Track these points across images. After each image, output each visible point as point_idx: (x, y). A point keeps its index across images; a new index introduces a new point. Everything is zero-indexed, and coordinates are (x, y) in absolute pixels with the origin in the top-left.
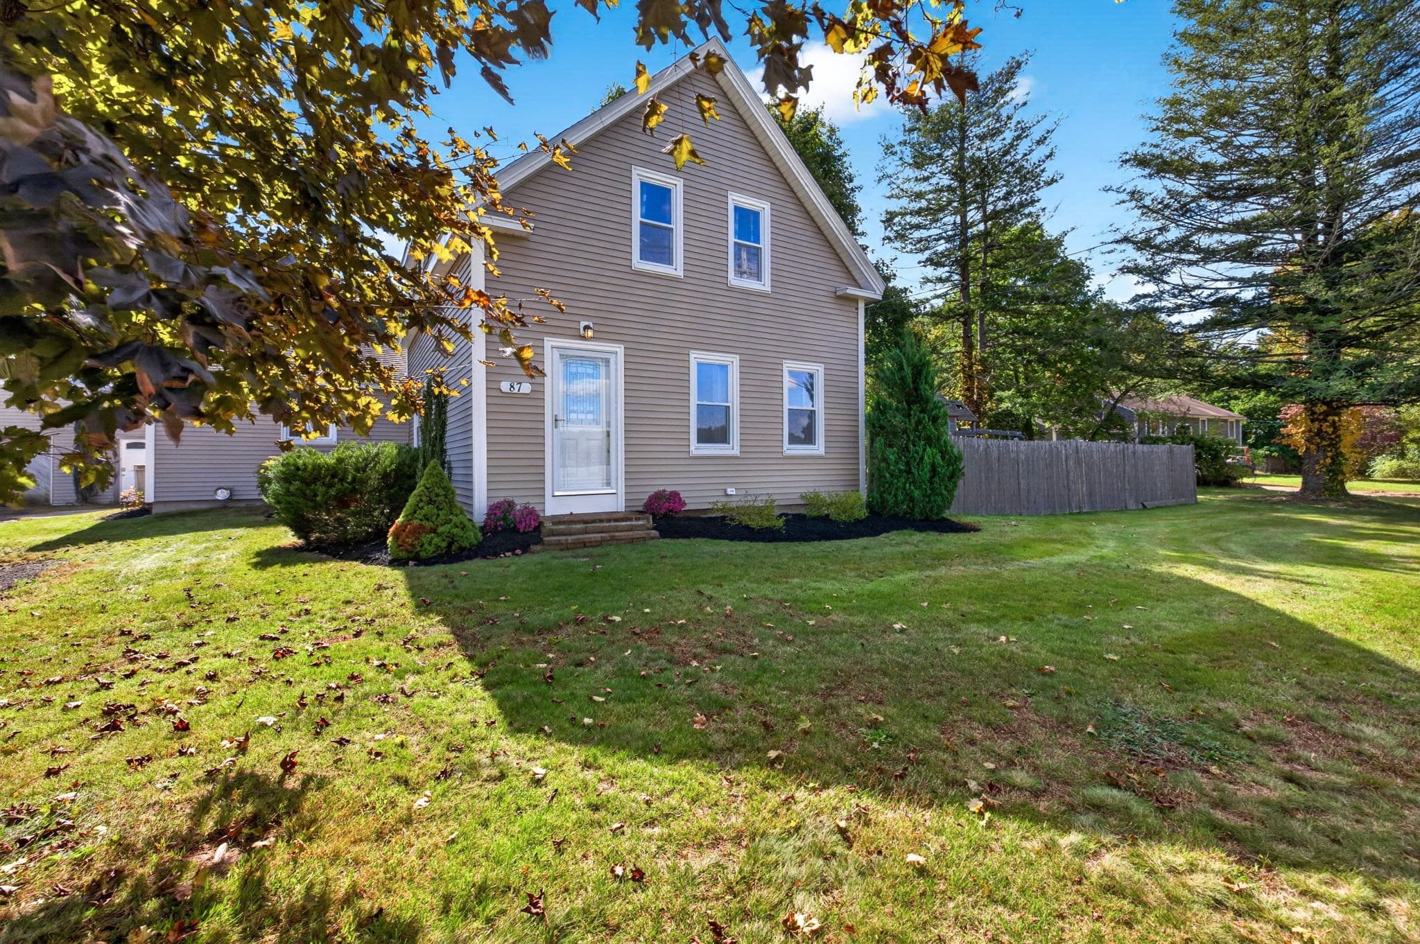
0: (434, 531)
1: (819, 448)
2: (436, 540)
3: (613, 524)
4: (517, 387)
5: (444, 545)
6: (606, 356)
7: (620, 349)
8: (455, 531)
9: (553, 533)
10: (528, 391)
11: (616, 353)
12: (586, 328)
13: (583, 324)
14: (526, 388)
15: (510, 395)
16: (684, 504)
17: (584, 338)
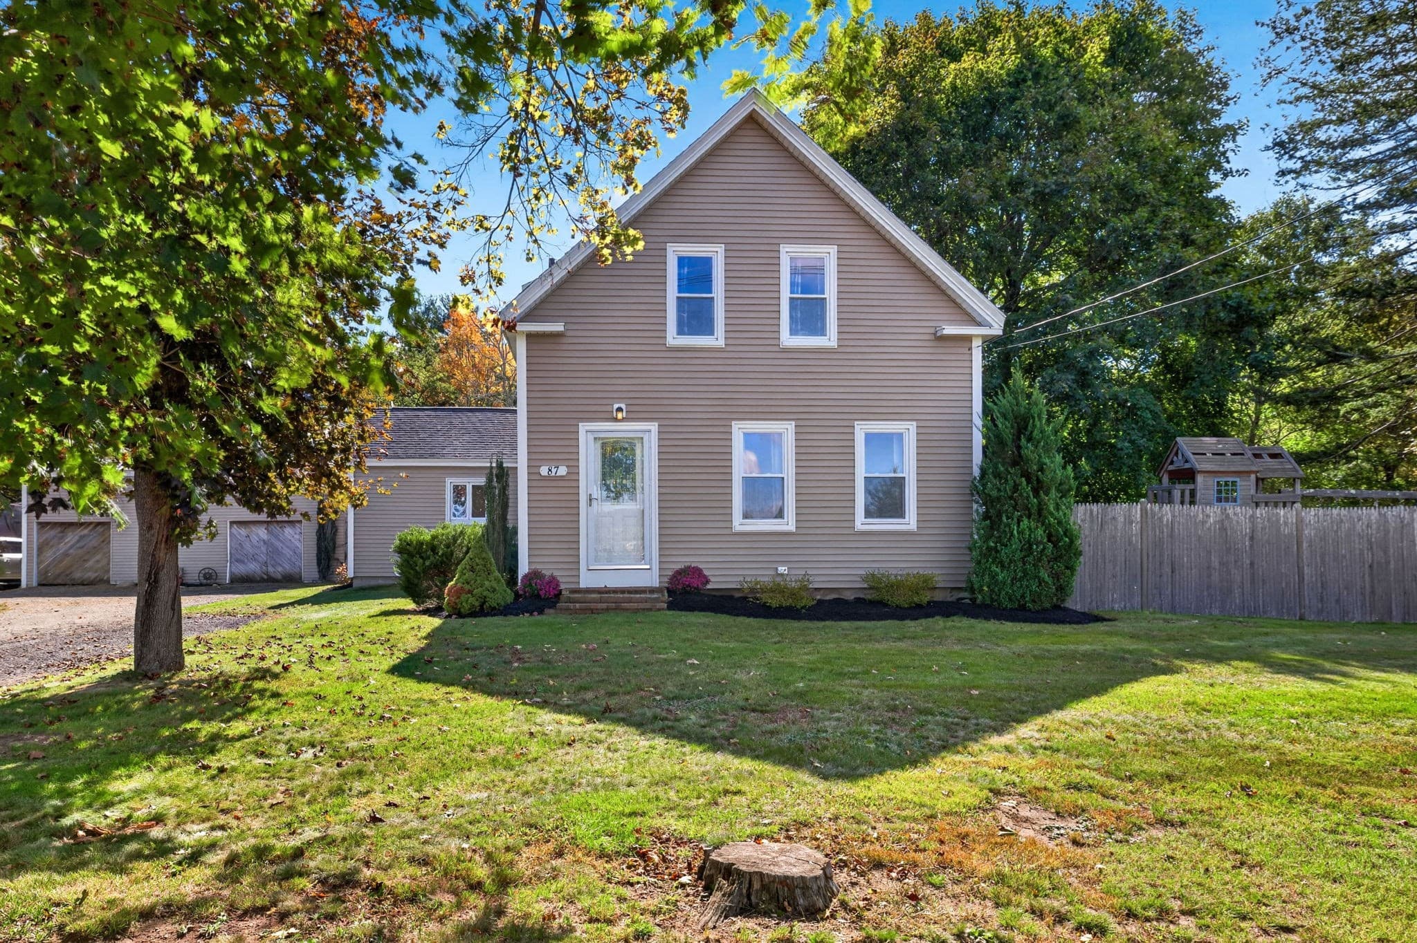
0: (470, 592)
1: (910, 521)
2: (472, 600)
3: (626, 595)
4: (554, 470)
5: (477, 604)
6: (640, 435)
7: (653, 427)
8: (485, 593)
9: (570, 601)
10: (564, 473)
11: (649, 431)
12: (620, 409)
13: (616, 406)
14: (562, 471)
15: (548, 478)
16: (708, 582)
17: (616, 420)
